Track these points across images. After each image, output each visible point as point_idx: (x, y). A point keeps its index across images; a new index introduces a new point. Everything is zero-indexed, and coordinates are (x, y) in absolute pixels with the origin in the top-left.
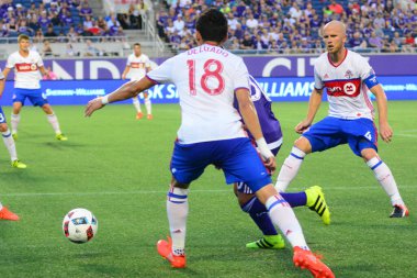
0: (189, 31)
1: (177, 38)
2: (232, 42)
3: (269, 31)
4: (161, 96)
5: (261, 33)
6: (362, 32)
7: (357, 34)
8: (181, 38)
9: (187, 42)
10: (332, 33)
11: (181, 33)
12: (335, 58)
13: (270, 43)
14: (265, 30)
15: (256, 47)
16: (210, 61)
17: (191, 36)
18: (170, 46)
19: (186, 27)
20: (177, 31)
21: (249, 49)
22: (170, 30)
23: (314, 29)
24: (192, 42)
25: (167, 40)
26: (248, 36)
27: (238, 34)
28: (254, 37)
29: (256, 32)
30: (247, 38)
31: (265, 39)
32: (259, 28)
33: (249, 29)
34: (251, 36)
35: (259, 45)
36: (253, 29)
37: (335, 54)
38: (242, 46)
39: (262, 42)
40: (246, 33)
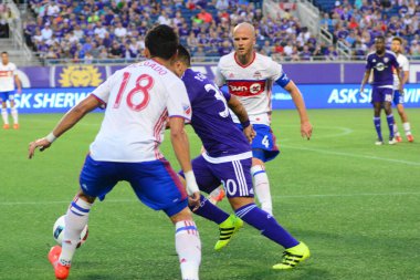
0: (57, 40)
1: (44, 47)
2: (100, 51)
3: (138, 40)
4: (28, 106)
5: (129, 42)
6: (231, 41)
7: (226, 43)
8: (48, 47)
9: (55, 51)
10: (243, 36)
11: (49, 42)
12: (244, 61)
13: (139, 51)
14: (133, 39)
15: (124, 56)
16: (144, 76)
17: (58, 45)
18: (38, 55)
19: (54, 36)
20: (45, 40)
21: (117, 58)
22: (38, 39)
23: (183, 38)
24: (59, 51)
25: (35, 49)
26: (117, 45)
27: (107, 42)
28: (122, 46)
29: (124, 41)
30: (115, 46)
31: (134, 48)
32: (128, 36)
33: (117, 38)
34: (119, 45)
35: (128, 53)
36: (122, 38)
37: (244, 56)
38: (111, 55)
39: (130, 51)
40: (115, 41)
